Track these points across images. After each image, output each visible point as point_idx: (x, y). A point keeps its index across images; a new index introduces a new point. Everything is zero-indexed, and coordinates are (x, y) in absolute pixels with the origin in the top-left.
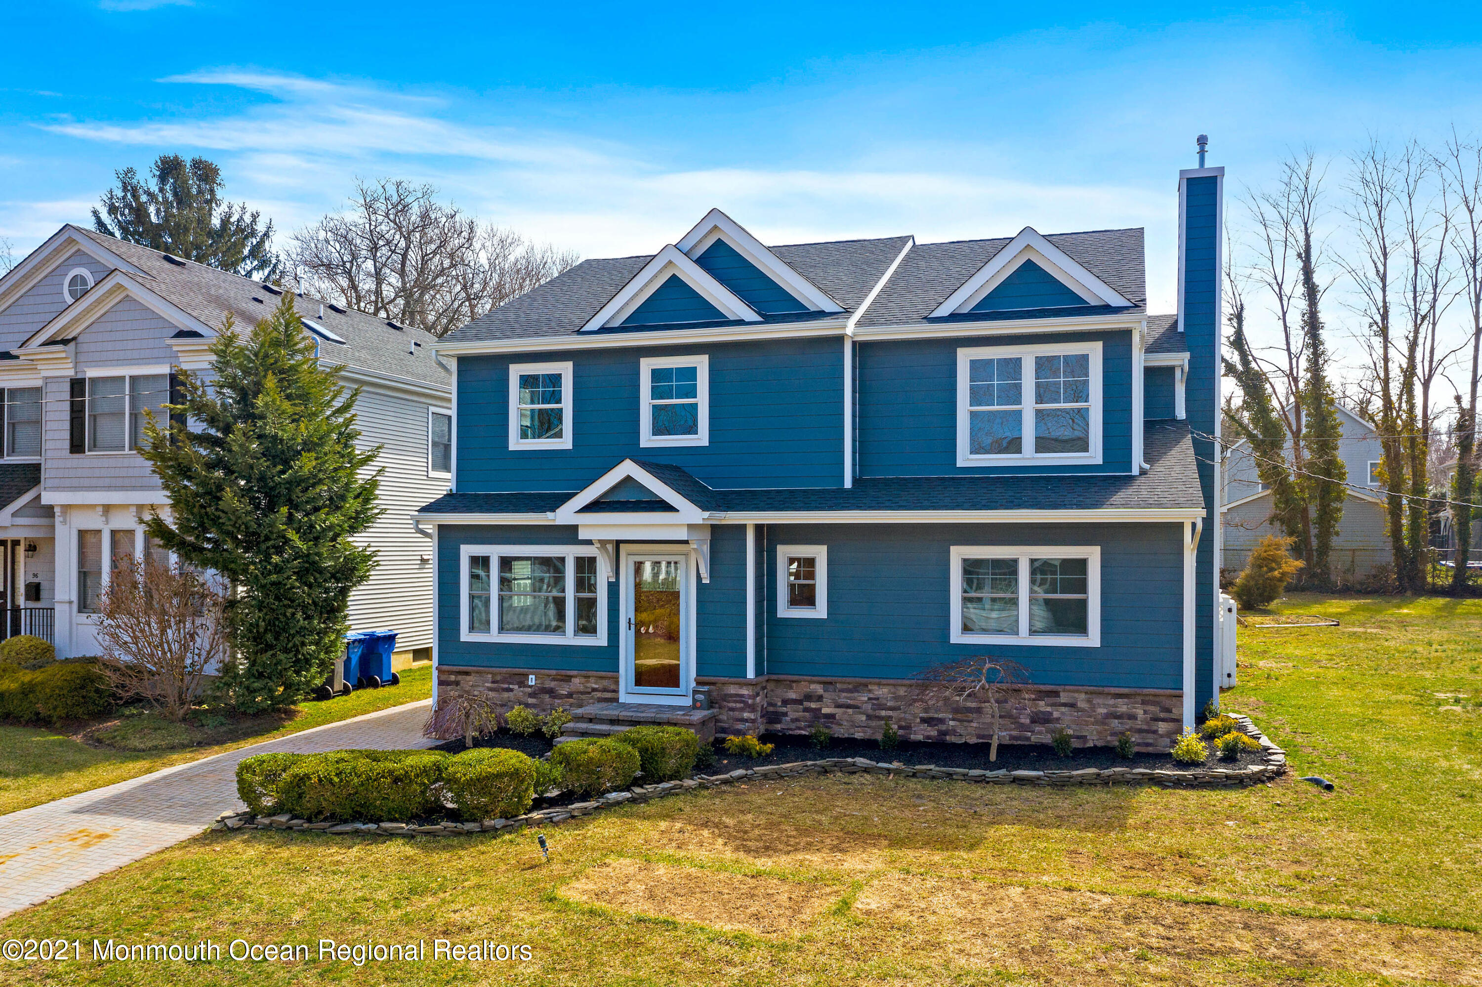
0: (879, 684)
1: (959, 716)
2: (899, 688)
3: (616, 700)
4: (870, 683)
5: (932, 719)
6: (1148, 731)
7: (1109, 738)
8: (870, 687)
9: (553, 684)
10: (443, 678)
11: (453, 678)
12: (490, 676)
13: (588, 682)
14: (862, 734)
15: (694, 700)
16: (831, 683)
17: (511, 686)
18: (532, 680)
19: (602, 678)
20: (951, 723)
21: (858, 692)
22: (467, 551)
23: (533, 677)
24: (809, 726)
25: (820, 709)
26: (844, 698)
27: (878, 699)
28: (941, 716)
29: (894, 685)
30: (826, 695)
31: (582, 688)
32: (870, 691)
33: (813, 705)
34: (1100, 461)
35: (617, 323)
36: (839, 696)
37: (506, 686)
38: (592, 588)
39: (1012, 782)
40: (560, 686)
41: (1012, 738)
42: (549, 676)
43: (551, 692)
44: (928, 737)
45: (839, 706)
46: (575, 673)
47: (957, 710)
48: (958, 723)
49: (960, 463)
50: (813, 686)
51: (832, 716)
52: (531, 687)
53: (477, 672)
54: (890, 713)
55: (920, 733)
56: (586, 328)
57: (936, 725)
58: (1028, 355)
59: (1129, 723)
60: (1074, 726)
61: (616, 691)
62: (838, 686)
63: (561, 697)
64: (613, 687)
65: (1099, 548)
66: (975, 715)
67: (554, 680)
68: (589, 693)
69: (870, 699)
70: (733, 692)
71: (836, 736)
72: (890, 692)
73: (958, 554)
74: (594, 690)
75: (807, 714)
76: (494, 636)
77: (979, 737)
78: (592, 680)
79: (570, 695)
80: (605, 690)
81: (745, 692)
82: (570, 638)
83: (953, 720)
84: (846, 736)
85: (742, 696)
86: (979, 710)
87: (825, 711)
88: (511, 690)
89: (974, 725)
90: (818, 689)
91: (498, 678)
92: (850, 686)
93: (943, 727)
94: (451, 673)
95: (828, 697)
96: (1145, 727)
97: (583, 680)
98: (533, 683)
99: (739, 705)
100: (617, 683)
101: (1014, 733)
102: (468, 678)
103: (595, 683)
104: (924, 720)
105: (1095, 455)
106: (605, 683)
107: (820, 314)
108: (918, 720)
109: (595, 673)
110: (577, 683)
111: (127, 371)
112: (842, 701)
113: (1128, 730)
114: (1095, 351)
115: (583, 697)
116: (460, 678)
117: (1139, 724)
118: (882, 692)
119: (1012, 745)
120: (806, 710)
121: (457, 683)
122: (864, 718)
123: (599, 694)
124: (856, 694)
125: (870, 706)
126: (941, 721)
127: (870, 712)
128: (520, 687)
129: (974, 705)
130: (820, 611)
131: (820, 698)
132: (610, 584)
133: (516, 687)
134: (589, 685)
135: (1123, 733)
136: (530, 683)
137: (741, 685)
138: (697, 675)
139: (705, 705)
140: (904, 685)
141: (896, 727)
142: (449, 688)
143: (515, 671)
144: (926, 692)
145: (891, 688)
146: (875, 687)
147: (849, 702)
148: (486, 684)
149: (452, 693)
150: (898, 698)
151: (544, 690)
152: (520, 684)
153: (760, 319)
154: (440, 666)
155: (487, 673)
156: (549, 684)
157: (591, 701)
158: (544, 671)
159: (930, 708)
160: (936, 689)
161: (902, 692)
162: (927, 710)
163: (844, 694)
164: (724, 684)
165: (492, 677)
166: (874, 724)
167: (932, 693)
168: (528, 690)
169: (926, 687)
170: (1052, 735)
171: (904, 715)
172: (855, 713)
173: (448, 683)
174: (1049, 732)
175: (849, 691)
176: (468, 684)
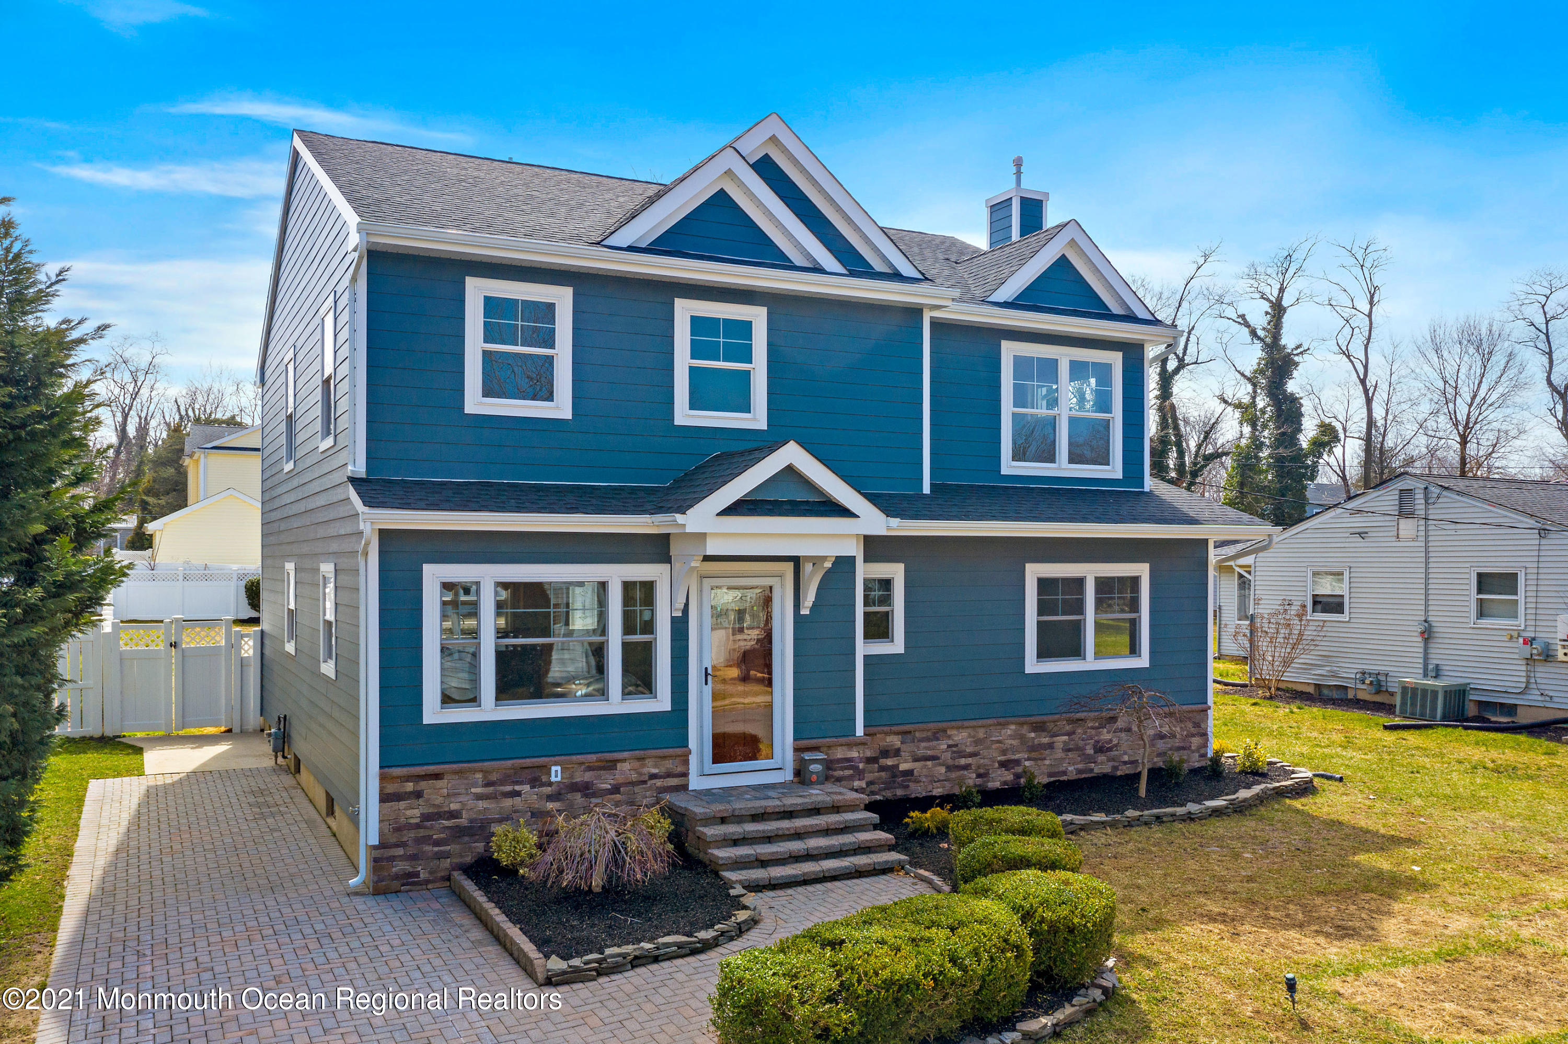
0: (958, 728)
1: (1033, 755)
2: (979, 730)
3: (685, 787)
4: (953, 728)
5: (1009, 761)
6: (1183, 748)
7: (1155, 760)
8: (950, 732)
9: (588, 776)
10: (391, 788)
11: (410, 787)
12: (479, 776)
13: (643, 766)
14: (940, 790)
15: (800, 773)
16: (910, 732)
17: (517, 788)
18: (556, 774)
19: (664, 758)
20: (1027, 763)
21: (938, 739)
22: (435, 576)
23: (559, 768)
24: (885, 789)
25: (897, 766)
26: (923, 749)
27: (956, 745)
28: (1017, 757)
29: (974, 727)
30: (904, 747)
31: (634, 777)
32: (949, 737)
33: (889, 762)
34: (1119, 475)
35: (644, 245)
36: (918, 748)
37: (509, 788)
40: (599, 777)
41: (1079, 771)
42: (580, 764)
43: (586, 789)
44: (1005, 783)
45: (916, 760)
46: (626, 755)
47: (1033, 748)
48: (1032, 763)
49: (1004, 471)
50: (889, 739)
51: (910, 773)
52: (550, 784)
53: (455, 772)
54: (969, 760)
55: (998, 780)
56: (612, 242)
57: (1013, 768)
58: (1064, 355)
59: (1170, 743)
60: (1130, 752)
61: (685, 775)
62: (917, 734)
64: (680, 769)
65: (1148, 565)
66: (1047, 752)
67: (590, 769)
68: (645, 782)
69: (949, 746)
70: (839, 756)
71: (913, 796)
72: (970, 736)
73: (1034, 572)
74: (653, 776)
75: (883, 774)
76: (487, 709)
77: (1050, 775)
78: (649, 762)
79: (616, 789)
80: (669, 775)
81: (854, 754)
82: (616, 703)
83: (1029, 759)
84: (924, 794)
85: (851, 760)
86: (1051, 746)
87: (903, 767)
88: (518, 794)
89: (1047, 762)
90: (895, 741)
91: (494, 777)
92: (929, 734)
93: (1019, 769)
94: (408, 778)
95: (907, 749)
96: (1182, 745)
97: (637, 764)
98: (559, 779)
99: (847, 773)
100: (686, 762)
101: (1080, 766)
102: (439, 784)
103: (655, 766)
104: (1004, 765)
105: (1115, 470)
106: (669, 765)
107: (897, 277)
108: (997, 765)
109: (654, 752)
110: (626, 770)
112: (921, 752)
113: (1171, 749)
114: (1116, 359)
115: (637, 789)
116: (423, 785)
117: (1177, 743)
118: (960, 737)
119: (1079, 780)
120: (883, 769)
121: (418, 795)
122: (943, 770)
123: (659, 783)
124: (935, 743)
125: (949, 755)
126: (1017, 762)
127: (950, 762)
128: (533, 787)
129: (1046, 740)
130: (896, 644)
131: (897, 752)
132: (674, 620)
133: (526, 788)
134: (645, 770)
135: (1165, 753)
136: (553, 779)
137: (850, 746)
138: (795, 740)
139: (821, 779)
140: (983, 727)
141: (974, 776)
142: (402, 804)
143: (528, 762)
144: (1003, 731)
145: (969, 730)
146: (954, 732)
147: (929, 753)
148: (473, 790)
149: (409, 813)
150: (978, 742)
151: (574, 787)
152: (535, 782)
153: (844, 272)
154: (386, 770)
155: (475, 771)
156: (582, 776)
157: (648, 793)
158: (574, 757)
159: (1007, 749)
160: (1013, 727)
161: (981, 734)
162: (1004, 752)
163: (923, 744)
164: (829, 747)
165: (485, 777)
166: (953, 775)
167: (1009, 732)
168: (547, 790)
169: (1004, 725)
170: (1111, 764)
171: (982, 761)
172: (934, 766)
173: (397, 797)
174: (1109, 760)
175: (928, 739)
176: (437, 793)
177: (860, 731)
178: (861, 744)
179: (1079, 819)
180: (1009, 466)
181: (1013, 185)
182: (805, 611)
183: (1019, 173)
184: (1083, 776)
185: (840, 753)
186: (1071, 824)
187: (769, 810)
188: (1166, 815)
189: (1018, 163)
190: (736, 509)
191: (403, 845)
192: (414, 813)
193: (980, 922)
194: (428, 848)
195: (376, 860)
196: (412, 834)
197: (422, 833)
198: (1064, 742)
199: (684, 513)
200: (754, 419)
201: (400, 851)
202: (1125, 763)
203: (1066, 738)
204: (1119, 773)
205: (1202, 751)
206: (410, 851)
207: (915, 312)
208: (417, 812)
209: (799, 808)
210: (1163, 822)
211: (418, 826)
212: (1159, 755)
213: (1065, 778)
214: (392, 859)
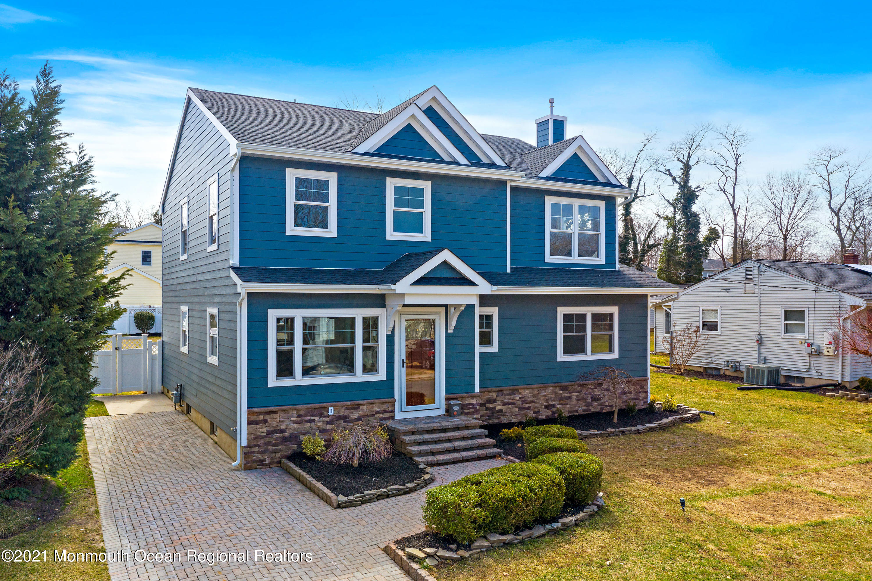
0: (524, 389)
1: (562, 402)
2: (535, 390)
3: (393, 418)
4: (522, 389)
5: (549, 405)
6: (636, 399)
7: (622, 404)
8: (520, 391)
9: (346, 412)
10: (253, 418)
11: (261, 417)
12: (294, 412)
13: (373, 407)
14: (516, 420)
16: (501, 391)
17: (313, 418)
18: (331, 411)
19: (383, 403)
20: (559, 406)
21: (514, 394)
22: (273, 315)
23: (332, 408)
24: (489, 419)
25: (495, 408)
26: (507, 399)
27: (523, 397)
28: (553, 403)
29: (532, 388)
30: (498, 398)
31: (368, 412)
32: (520, 393)
33: (491, 406)
34: (604, 262)
35: (373, 150)
36: (505, 398)
37: (308, 418)
38: (375, 340)
40: (352, 413)
41: (584, 410)
42: (343, 406)
43: (345, 419)
44: (548, 416)
45: (504, 404)
46: (365, 402)
47: (561, 399)
48: (561, 406)
49: (546, 261)
50: (491, 394)
51: (501, 411)
52: (328, 416)
53: (283, 410)
54: (530, 405)
55: (544, 414)
56: (356, 150)
57: (551, 409)
58: (576, 203)
60: (609, 401)
61: (393, 411)
62: (505, 392)
63: (354, 420)
64: (390, 409)
65: (617, 307)
66: (568, 401)
67: (347, 408)
68: (374, 415)
69: (520, 398)
71: (502, 422)
72: (530, 393)
73: (562, 311)
74: (377, 412)
75: (488, 411)
76: (298, 380)
77: (570, 412)
78: (376, 406)
79: (359, 419)
80: (385, 412)
81: (474, 401)
82: (360, 376)
83: (559, 404)
84: (508, 422)
85: (472, 404)
86: (570, 398)
87: (498, 408)
88: (313, 421)
89: (568, 406)
90: (494, 395)
91: (301, 413)
92: (510, 392)
93: (554, 409)
94: (261, 413)
95: (499, 399)
96: (635, 397)
97: (370, 406)
98: (333, 414)
99: (471, 411)
100: (393, 405)
101: (584, 408)
102: (276, 416)
103: (379, 408)
104: (546, 407)
105: (600, 259)
106: (385, 407)
107: (493, 165)
108: (543, 407)
109: (378, 400)
110: (364, 410)
112: (506, 401)
113: (629, 399)
114: (601, 204)
115: (370, 419)
116: (268, 416)
117: (633, 396)
118: (525, 393)
119: (584, 414)
120: (487, 409)
121: (265, 421)
122: (517, 409)
123: (380, 415)
124: (513, 396)
125: (520, 402)
126: (553, 406)
127: (521, 406)
128: (320, 418)
129: (568, 395)
130: (494, 348)
131: (495, 401)
132: (387, 336)
133: (316, 418)
134: (374, 409)
135: (626, 401)
136: (330, 414)
137: (472, 397)
138: (446, 395)
139: (459, 413)
140: (536, 388)
141: (532, 412)
142: (258, 426)
143: (318, 405)
144: (547, 390)
145: (530, 390)
146: (523, 391)
147: (510, 401)
148: (292, 419)
149: (261, 430)
150: (534, 396)
151: (339, 418)
152: (321, 415)
153: (468, 163)
154: (250, 409)
155: (292, 410)
156: (343, 412)
157: (375, 421)
158: (340, 403)
159: (548, 399)
160: (551, 388)
161: (536, 392)
162: (547, 401)
163: (507, 397)
164: (462, 398)
165: (297, 413)
166: (522, 412)
167: (549, 391)
168: (327, 419)
169: (547, 387)
170: (600, 407)
171: (536, 405)
172: (513, 408)
173: (256, 422)
174: (598, 405)
175: (510, 394)
176: (275, 421)
177: (477, 390)
178: (477, 396)
179: (585, 433)
180: (549, 258)
182: (451, 331)
183: (552, 107)
184: (586, 413)
185: (468, 401)
186: (581, 435)
187: (435, 428)
188: (627, 431)
189: (552, 101)
190: (420, 282)
191: (259, 446)
192: (263, 430)
193: (542, 474)
194: (270, 447)
195: (245, 453)
196: (263, 441)
197: (267, 440)
198: (577, 396)
199: (395, 284)
200: (425, 237)
201: (257, 449)
202: (607, 406)
203: (577, 394)
204: (604, 411)
205: (645, 400)
206: (262, 449)
207: (503, 183)
208: (265, 430)
209: (449, 427)
210: (625, 434)
211: (266, 437)
212: (623, 402)
213: (577, 414)
214: (253, 452)
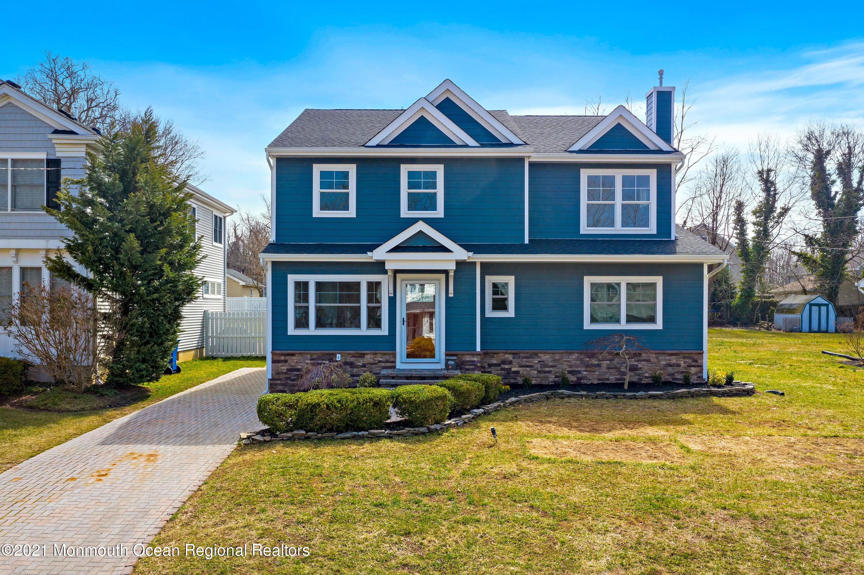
0: (545, 353)
1: (589, 369)
2: (556, 355)
3: (394, 367)
4: (540, 353)
5: (574, 371)
7: (667, 377)
8: (539, 355)
9: (352, 359)
10: (276, 358)
11: (283, 358)
12: (309, 356)
13: (376, 357)
15: (447, 365)
16: (517, 353)
17: (324, 362)
18: (339, 357)
19: (385, 354)
20: (585, 373)
21: (533, 358)
22: (292, 279)
23: (340, 355)
25: (510, 369)
26: (524, 362)
27: (543, 361)
28: (578, 369)
29: (553, 353)
30: (514, 360)
31: (372, 361)
32: (539, 357)
33: (506, 367)
34: (654, 232)
35: (386, 143)
36: (521, 361)
37: (320, 362)
38: (378, 301)
39: (649, 398)
40: (357, 360)
41: (617, 379)
42: (349, 354)
43: (351, 364)
45: (521, 367)
46: (368, 352)
47: (588, 366)
48: (588, 373)
49: (582, 232)
50: (506, 356)
51: (517, 372)
52: (337, 361)
53: (300, 354)
54: (551, 369)
56: (368, 144)
57: (576, 374)
58: (618, 174)
59: (677, 369)
60: (649, 372)
61: (394, 362)
62: (521, 355)
63: (358, 367)
64: (392, 359)
65: (662, 277)
66: (597, 368)
67: (353, 357)
68: (377, 364)
69: (539, 362)
70: (468, 359)
71: (520, 383)
72: (550, 357)
73: (588, 280)
74: (380, 362)
75: (503, 372)
76: (312, 330)
77: (599, 380)
78: (378, 355)
79: (364, 366)
80: (387, 362)
81: (475, 359)
82: (364, 331)
83: (585, 371)
85: (474, 361)
86: (599, 365)
87: (514, 369)
88: (324, 364)
89: (597, 373)
90: (510, 357)
91: (315, 357)
92: (528, 355)
93: (580, 376)
94: (281, 355)
95: (515, 361)
96: (685, 370)
97: (372, 356)
98: (340, 359)
99: (471, 367)
100: (395, 357)
101: (617, 377)
102: (294, 358)
103: (381, 358)
104: (570, 372)
105: (652, 229)
106: (387, 357)
107: (511, 145)
109: (380, 352)
110: (368, 358)
111: (10, 156)
112: (524, 363)
113: (677, 372)
114: (653, 174)
115: (373, 366)
116: (288, 358)
117: (681, 369)
118: (545, 357)
119: (617, 383)
120: (503, 369)
121: (286, 361)
122: (536, 372)
123: (383, 364)
124: (531, 359)
125: (539, 366)
126: (579, 372)
127: (540, 369)
128: (330, 362)
129: (596, 362)
130: (511, 313)
131: (510, 363)
132: (390, 298)
133: (327, 362)
134: (376, 359)
135: (673, 374)
136: (337, 359)
137: (473, 355)
138: (446, 351)
139: (454, 368)
140: (559, 353)
141: (554, 376)
142: (280, 364)
143: (327, 352)
144: (570, 357)
145: (551, 355)
146: (542, 355)
147: (528, 364)
148: (307, 361)
149: (282, 368)
150: (555, 361)
151: (346, 363)
152: (331, 360)
153: (478, 145)
154: (275, 351)
155: (307, 354)
156: (350, 359)
157: (378, 369)
158: (346, 351)
159: (572, 365)
160: (576, 355)
161: (557, 357)
162: (571, 366)
163: (525, 360)
164: (463, 355)
165: (311, 357)
166: (542, 375)
167: (574, 357)
168: (336, 364)
169: (571, 353)
170: (637, 377)
171: (558, 370)
172: (531, 370)
173: (279, 362)
174: (635, 375)
175: (527, 358)
176: (293, 361)
177: (478, 349)
178: (478, 354)
180: (585, 229)
181: (658, 85)
182: (451, 295)
183: (661, 78)
184: (620, 382)
185: (468, 358)
186: (562, 394)
189: (661, 73)
190: (397, 249)
191: (280, 380)
192: (284, 368)
194: (290, 382)
195: (271, 384)
196: (284, 376)
197: (287, 376)
198: (607, 364)
199: (372, 252)
200: (438, 213)
201: (279, 382)
202: (646, 377)
203: (608, 362)
204: (643, 382)
205: (699, 375)
206: (283, 382)
207: (521, 160)
208: (285, 368)
211: (286, 373)
212: (669, 375)
213: (608, 382)
214: (276, 384)
